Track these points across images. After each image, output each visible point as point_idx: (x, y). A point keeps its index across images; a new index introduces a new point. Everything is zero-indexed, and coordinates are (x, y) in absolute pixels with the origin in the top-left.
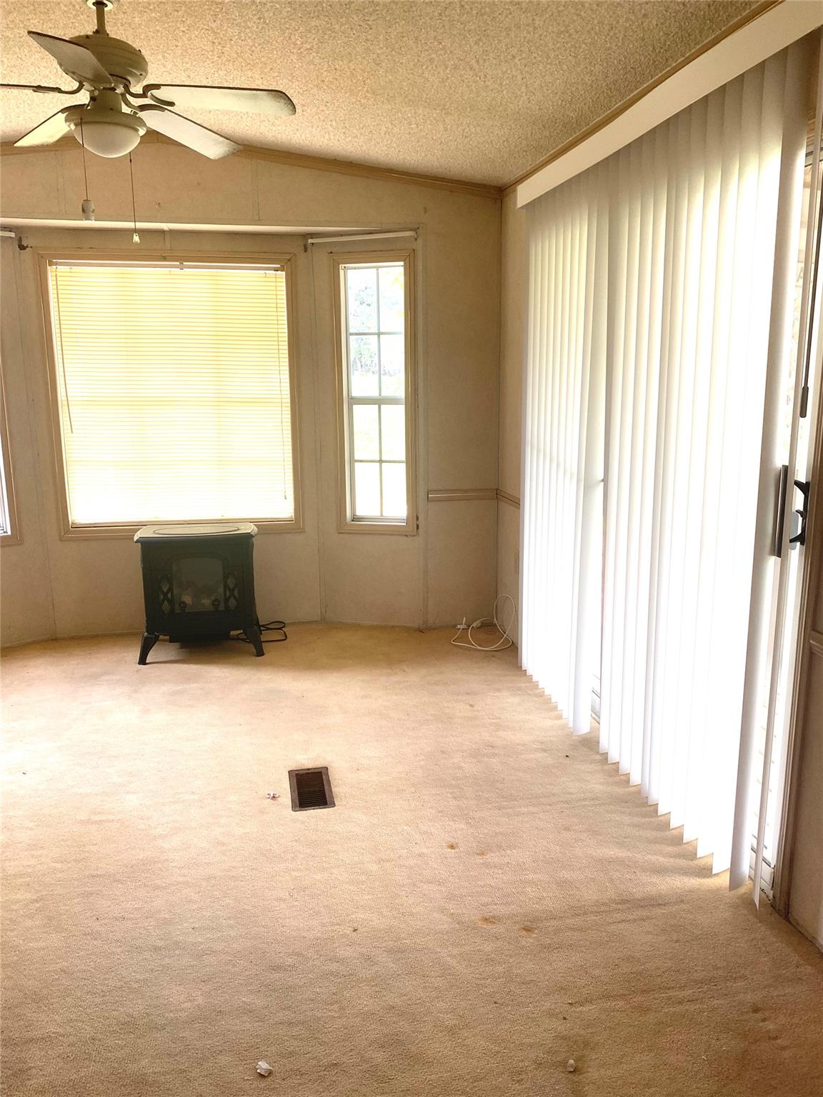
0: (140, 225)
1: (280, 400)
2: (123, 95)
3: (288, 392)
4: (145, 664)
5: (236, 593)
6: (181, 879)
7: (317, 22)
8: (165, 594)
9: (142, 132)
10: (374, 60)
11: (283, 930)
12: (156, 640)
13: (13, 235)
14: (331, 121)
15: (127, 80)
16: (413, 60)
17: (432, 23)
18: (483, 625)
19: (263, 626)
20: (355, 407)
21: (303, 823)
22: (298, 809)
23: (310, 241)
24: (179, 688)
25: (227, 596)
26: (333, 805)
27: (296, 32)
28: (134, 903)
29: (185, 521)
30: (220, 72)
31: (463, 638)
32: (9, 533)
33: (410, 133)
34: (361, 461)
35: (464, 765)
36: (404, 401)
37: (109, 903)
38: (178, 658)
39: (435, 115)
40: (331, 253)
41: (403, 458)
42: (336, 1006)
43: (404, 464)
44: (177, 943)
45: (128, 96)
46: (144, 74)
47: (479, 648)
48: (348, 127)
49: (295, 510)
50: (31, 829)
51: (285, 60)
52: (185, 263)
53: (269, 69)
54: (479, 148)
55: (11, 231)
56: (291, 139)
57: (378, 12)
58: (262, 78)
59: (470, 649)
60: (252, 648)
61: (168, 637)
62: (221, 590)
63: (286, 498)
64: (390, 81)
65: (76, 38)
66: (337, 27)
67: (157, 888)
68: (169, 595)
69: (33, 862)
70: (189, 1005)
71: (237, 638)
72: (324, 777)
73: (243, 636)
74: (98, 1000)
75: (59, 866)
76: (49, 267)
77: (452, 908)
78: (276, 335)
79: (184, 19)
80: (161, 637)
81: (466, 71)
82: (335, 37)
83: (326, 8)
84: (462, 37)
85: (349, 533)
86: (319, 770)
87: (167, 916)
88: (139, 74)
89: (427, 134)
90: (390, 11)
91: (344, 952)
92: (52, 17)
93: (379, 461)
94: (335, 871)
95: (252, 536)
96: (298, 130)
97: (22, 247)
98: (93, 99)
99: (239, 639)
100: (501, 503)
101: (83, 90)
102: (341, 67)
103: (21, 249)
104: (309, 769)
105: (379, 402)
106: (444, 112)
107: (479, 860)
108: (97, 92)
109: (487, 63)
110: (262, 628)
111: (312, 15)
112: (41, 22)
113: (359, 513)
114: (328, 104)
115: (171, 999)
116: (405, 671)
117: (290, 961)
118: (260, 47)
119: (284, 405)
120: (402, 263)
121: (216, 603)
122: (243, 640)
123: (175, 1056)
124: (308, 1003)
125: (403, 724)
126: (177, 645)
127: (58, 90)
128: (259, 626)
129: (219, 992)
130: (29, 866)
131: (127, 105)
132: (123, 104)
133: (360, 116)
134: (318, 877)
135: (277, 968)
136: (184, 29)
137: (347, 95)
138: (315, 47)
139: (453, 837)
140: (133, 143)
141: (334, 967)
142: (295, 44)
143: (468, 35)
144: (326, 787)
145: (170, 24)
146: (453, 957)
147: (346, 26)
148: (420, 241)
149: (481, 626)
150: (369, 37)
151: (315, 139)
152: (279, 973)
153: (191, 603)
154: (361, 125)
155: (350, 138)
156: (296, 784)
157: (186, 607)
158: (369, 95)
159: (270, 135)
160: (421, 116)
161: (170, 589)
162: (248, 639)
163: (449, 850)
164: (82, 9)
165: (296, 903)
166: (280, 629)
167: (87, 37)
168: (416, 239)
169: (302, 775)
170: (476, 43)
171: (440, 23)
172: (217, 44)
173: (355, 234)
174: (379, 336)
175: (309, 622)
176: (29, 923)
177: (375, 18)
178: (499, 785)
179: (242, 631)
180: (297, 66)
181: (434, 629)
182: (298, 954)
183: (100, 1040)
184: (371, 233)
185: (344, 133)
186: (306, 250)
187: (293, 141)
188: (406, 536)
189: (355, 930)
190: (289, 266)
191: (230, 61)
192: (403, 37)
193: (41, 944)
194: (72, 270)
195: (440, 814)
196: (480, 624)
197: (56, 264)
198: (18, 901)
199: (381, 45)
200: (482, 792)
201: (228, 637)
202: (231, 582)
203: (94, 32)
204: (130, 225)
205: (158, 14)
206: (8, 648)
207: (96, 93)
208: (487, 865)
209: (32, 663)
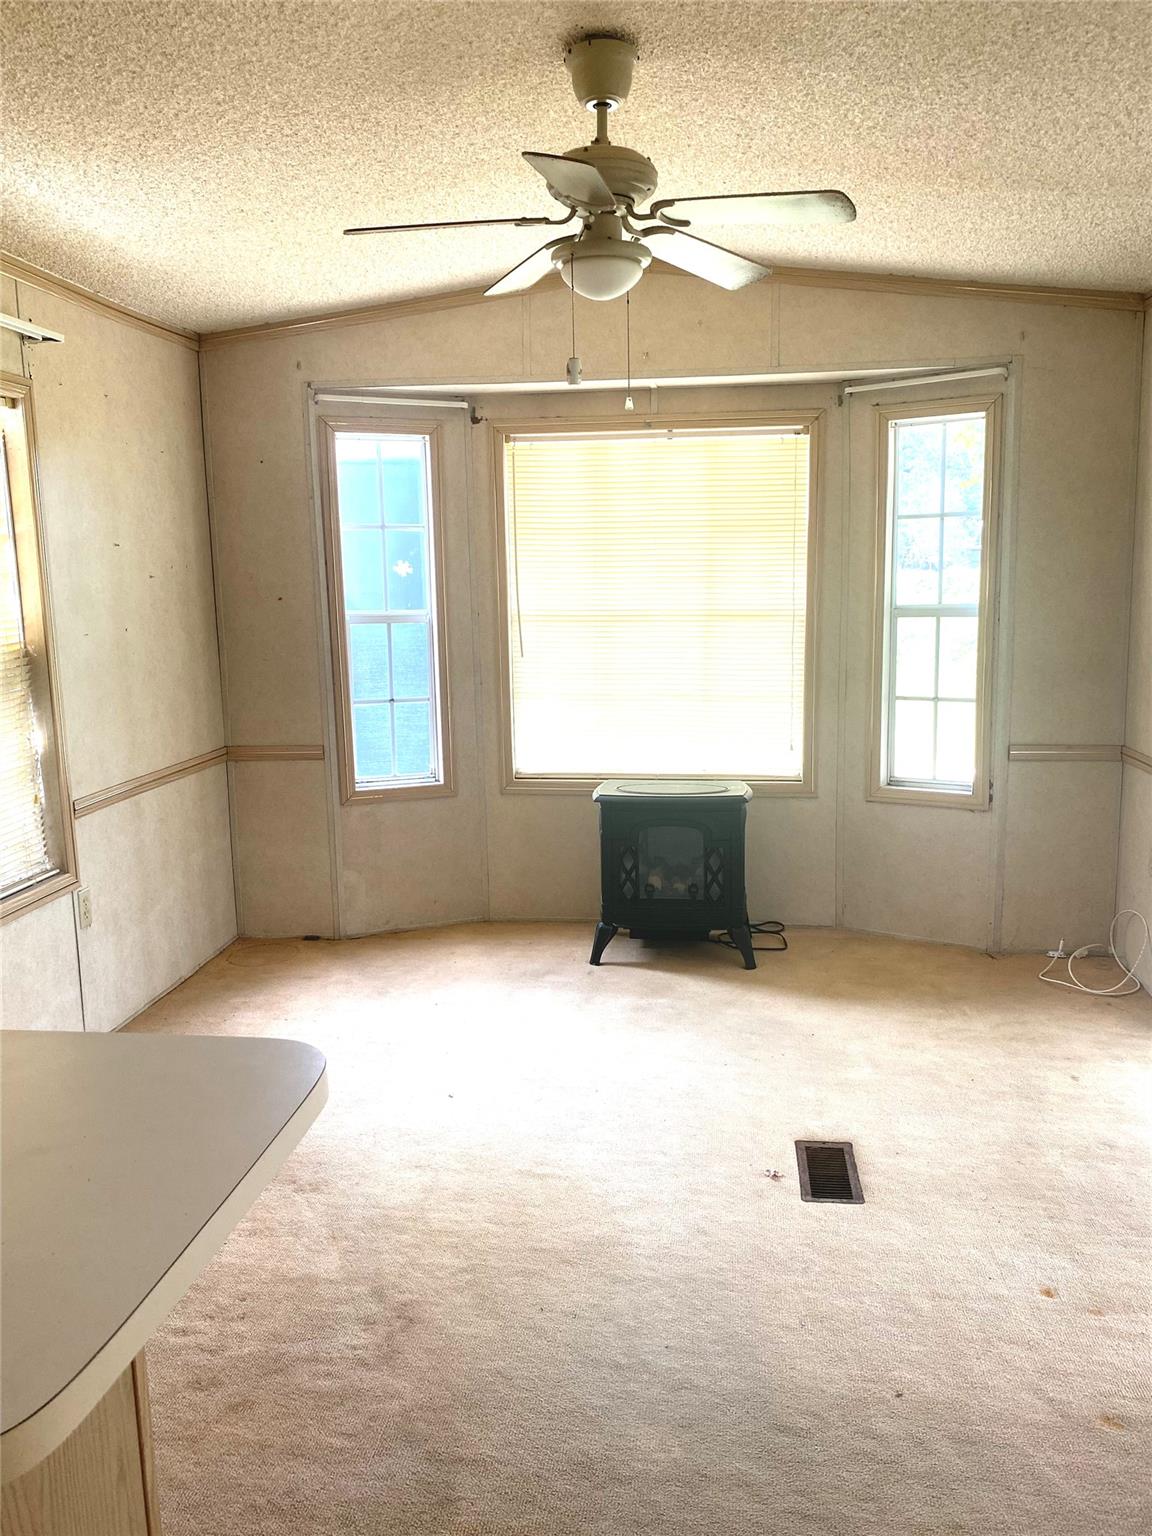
0: (636, 383)
1: (791, 613)
2: (624, 218)
3: (804, 602)
4: (598, 964)
5: (720, 877)
6: (649, 1274)
7: (888, 90)
8: (628, 873)
9: (646, 262)
10: (966, 132)
11: (792, 1374)
12: (614, 932)
13: (465, 405)
14: (892, 222)
15: (630, 198)
16: (1027, 124)
17: (1063, 69)
18: (1090, 955)
19: (754, 926)
20: (901, 621)
21: (818, 1220)
22: (809, 1198)
23: (848, 390)
24: (643, 1002)
25: (709, 880)
26: (861, 1200)
27: (855, 107)
28: (588, 1296)
29: (656, 775)
30: (742, 173)
31: (1059, 971)
32: (442, 782)
33: (1008, 228)
34: (905, 698)
35: (1064, 1169)
36: (977, 611)
37: (557, 1291)
38: (639, 961)
39: (1051, 198)
40: (878, 405)
41: (973, 695)
42: (871, 1506)
43: (974, 705)
44: (644, 1364)
45: (630, 219)
46: (652, 188)
47: (1084, 989)
48: (914, 228)
49: (805, 765)
50: (459, 1173)
51: (836, 147)
52: (674, 431)
53: (810, 160)
54: (1116, 239)
55: (463, 401)
56: (830, 252)
57: (981, 63)
58: (799, 174)
59: (1070, 990)
60: (740, 957)
61: (628, 931)
62: (700, 871)
63: (792, 748)
64: (988, 158)
65: (571, 152)
66: (916, 93)
67: (615, 1280)
68: (633, 874)
69: (460, 1217)
70: (663, 1456)
71: (718, 941)
72: (847, 1157)
73: (727, 938)
74: (544, 1423)
75: (492, 1228)
76: (505, 444)
77: (1051, 1388)
78: (792, 522)
79: (703, 110)
80: (621, 930)
81: (1108, 129)
82: (911, 106)
83: (903, 67)
84: (1108, 82)
85: (882, 803)
86: (840, 1146)
87: (632, 1324)
88: (646, 189)
89: (1035, 226)
90: (999, 60)
91: (882, 1426)
92: (539, 128)
93: (934, 699)
94: (867, 1300)
95: (745, 801)
96: (841, 238)
97: (475, 420)
98: (587, 227)
99: (720, 941)
100: (1127, 766)
101: (575, 218)
102: (916, 145)
103: (474, 423)
104: (824, 1143)
105: (937, 613)
106: (1066, 192)
107: (1093, 1321)
108: (593, 217)
109: (1145, 115)
110: (752, 930)
111: (881, 81)
112: (524, 136)
113: (898, 774)
114: (890, 200)
115: (638, 1443)
116: (965, 1014)
117: (803, 1422)
118: (801, 133)
119: (797, 618)
120: (983, 414)
121: (693, 890)
122: (727, 943)
123: (646, 1526)
124: (831, 1491)
125: (966, 1094)
126: (637, 943)
127: (546, 221)
128: (749, 926)
129: (703, 1446)
130: (457, 1222)
131: (627, 231)
132: (623, 230)
133: (936, 211)
134: (841, 1303)
135: (783, 1429)
136: (702, 123)
137: (920, 184)
138: (881, 123)
139: (1050, 1278)
140: (634, 277)
141: (869, 1445)
142: (852, 123)
143: (1117, 78)
144: (850, 1172)
145: (684, 118)
146: (1056, 1468)
147: (930, 89)
148: (1012, 381)
149: (1088, 956)
150: (963, 100)
151: (865, 249)
152: (787, 1436)
153: (660, 887)
154: (935, 224)
155: (916, 244)
156: (806, 1162)
157: (654, 891)
158: (953, 181)
159: (801, 250)
160: (1029, 202)
161: (635, 867)
162: (734, 942)
163: (1044, 1297)
164: (575, 114)
165: (811, 1338)
166: (777, 933)
167: (586, 149)
168: (1006, 379)
169: (815, 1149)
170: (1130, 88)
171: (1074, 66)
172: (743, 136)
173: (915, 377)
174: (942, 519)
175: (819, 927)
176: (458, 1299)
177: (974, 73)
178: (1123, 1208)
179: (726, 931)
180: (851, 152)
181: (1011, 954)
182: (815, 1415)
183: (546, 1480)
184: (937, 374)
185: (909, 237)
186: (841, 403)
187: (833, 255)
188: (972, 811)
189: (899, 1396)
190: (816, 426)
191: (758, 156)
192: (1014, 94)
193: (471, 1331)
194: (532, 447)
195: (1026, 1240)
196: (1086, 953)
197: (515, 440)
198: (443, 1267)
199: (980, 109)
200: (1096, 1215)
201: (707, 939)
202: (714, 862)
203: (592, 142)
204: (622, 384)
205: (671, 108)
206: (432, 928)
207: (592, 219)
208: (1106, 1331)
209: (459, 950)
